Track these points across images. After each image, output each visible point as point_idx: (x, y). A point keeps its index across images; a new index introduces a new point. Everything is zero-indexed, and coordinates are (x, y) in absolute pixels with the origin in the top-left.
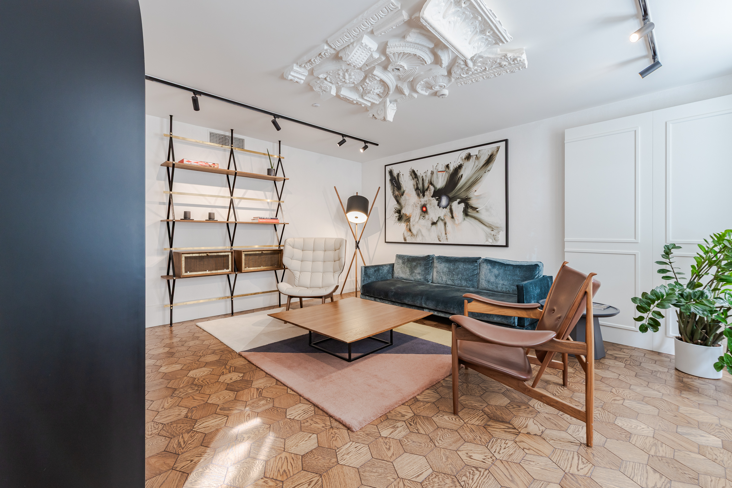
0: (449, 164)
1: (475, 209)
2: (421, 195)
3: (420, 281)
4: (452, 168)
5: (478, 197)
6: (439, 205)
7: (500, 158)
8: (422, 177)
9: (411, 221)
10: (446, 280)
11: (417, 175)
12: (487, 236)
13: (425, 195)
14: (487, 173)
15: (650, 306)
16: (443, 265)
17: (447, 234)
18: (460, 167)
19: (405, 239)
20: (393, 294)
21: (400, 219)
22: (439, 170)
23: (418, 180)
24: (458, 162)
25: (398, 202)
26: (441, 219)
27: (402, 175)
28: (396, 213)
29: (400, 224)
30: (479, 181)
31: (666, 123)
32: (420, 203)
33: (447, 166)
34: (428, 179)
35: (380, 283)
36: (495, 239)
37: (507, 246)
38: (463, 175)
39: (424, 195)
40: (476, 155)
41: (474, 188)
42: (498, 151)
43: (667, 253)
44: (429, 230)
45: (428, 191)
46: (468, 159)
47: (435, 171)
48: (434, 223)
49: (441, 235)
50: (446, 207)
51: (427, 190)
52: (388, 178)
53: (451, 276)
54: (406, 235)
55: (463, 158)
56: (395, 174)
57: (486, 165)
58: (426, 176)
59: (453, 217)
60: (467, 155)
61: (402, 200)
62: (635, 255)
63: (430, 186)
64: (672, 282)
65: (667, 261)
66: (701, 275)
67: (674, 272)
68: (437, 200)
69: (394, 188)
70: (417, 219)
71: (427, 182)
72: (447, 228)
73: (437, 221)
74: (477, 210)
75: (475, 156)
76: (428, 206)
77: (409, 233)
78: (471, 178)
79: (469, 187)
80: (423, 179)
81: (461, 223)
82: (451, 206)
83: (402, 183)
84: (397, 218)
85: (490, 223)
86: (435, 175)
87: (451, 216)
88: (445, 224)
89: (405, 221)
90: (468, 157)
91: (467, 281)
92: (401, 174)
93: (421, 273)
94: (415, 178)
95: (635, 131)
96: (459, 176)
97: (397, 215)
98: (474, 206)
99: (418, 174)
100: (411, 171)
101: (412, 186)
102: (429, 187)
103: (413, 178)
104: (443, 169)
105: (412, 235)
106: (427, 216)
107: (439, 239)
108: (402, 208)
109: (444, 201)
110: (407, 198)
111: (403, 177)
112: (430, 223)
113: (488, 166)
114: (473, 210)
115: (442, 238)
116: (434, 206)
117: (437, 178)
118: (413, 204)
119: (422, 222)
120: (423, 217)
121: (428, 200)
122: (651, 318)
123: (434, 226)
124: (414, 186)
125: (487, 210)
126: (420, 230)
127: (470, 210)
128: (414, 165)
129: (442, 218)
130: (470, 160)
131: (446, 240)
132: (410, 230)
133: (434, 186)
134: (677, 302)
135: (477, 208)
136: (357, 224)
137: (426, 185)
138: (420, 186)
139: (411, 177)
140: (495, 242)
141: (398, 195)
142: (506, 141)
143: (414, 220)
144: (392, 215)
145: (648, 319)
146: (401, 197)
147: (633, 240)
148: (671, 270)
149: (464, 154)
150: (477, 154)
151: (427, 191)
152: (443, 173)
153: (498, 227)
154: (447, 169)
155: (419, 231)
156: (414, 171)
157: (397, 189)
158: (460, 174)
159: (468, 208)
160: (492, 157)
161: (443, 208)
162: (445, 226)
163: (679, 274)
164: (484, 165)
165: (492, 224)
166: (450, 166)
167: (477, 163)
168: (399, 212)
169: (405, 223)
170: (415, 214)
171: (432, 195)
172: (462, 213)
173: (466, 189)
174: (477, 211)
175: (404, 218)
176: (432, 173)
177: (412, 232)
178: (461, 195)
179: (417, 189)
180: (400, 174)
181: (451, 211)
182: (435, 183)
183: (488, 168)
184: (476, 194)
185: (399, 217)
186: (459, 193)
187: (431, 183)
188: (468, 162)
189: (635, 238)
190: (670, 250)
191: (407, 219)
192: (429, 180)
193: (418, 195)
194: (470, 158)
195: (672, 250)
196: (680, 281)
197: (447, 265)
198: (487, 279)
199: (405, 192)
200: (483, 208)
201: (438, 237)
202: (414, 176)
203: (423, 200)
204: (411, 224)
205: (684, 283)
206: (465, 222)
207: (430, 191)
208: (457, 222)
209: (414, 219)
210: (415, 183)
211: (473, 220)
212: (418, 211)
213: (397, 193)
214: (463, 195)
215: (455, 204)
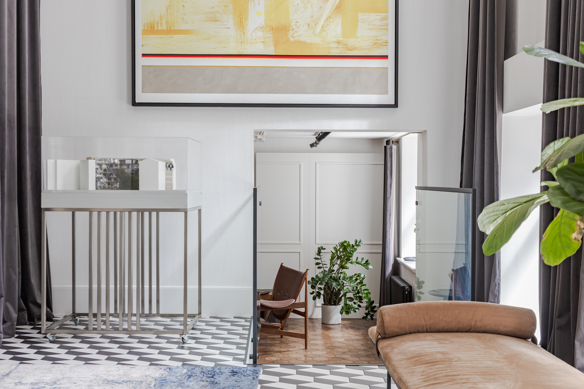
15: (316, 285)
31: (316, 164)
43: (319, 253)
62: (300, 253)
64: (322, 270)
65: (319, 257)
66: (334, 265)
67: (322, 264)
95: (300, 164)
122: (317, 292)
134: (327, 281)
145: (316, 292)
147: (298, 242)
148: (321, 263)
163: (325, 264)
189: (300, 241)
190: (320, 250)
195: (322, 251)
196: (325, 269)
205: (327, 269)
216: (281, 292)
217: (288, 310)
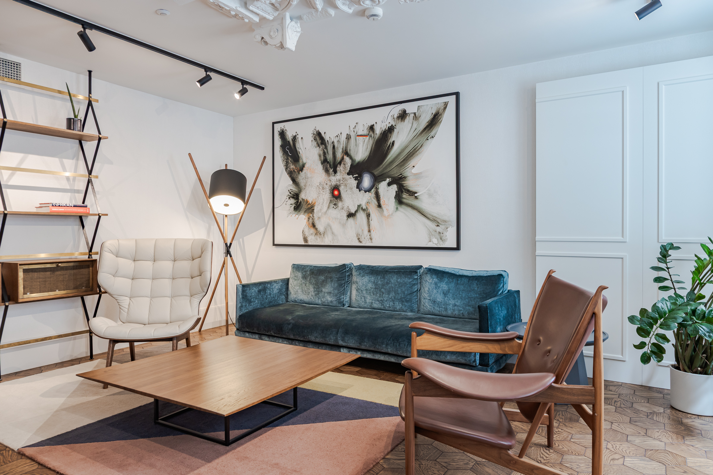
0: (374, 125)
1: (412, 193)
2: (331, 171)
3: (331, 304)
4: (378, 131)
5: (418, 176)
6: (358, 187)
7: (449, 117)
8: (333, 142)
9: (315, 211)
10: (371, 301)
11: (324, 140)
12: (430, 235)
13: (338, 172)
14: (430, 140)
15: (651, 327)
16: (366, 279)
17: (372, 231)
18: (391, 129)
19: (305, 240)
20: (290, 327)
21: (297, 207)
22: (359, 134)
23: (326, 147)
24: (387, 123)
25: (294, 180)
26: (362, 208)
27: (300, 139)
28: (291, 199)
29: (297, 216)
30: (418, 152)
31: (658, 84)
32: (329, 184)
33: (372, 128)
34: (341, 147)
35: (268, 310)
36: (441, 239)
37: (458, 248)
38: (395, 142)
39: (335, 172)
40: (415, 114)
41: (412, 162)
42: (445, 108)
43: (664, 255)
44: (344, 225)
45: (342, 165)
46: (402, 119)
47: (353, 135)
48: (351, 215)
49: (363, 233)
50: (369, 190)
51: (340, 163)
52: (278, 142)
53: (378, 295)
54: (307, 234)
55: (396, 116)
56: (289, 136)
57: (429, 128)
58: (338, 141)
59: (379, 206)
60: (400, 112)
61: (301, 178)
62: (622, 258)
63: (345, 157)
64: (671, 293)
65: (663, 266)
66: (702, 283)
67: (672, 280)
68: (355, 180)
69: (288, 159)
70: (325, 208)
71: (341, 150)
72: (372, 223)
73: (356, 212)
74: (416, 195)
75: (413, 115)
76: (342, 189)
77: (312, 230)
78: (406, 147)
79: (404, 160)
80: (334, 147)
81: (392, 214)
82: (377, 189)
83: (300, 151)
84: (293, 207)
85: (435, 215)
86: (352, 140)
87: (377, 203)
88: (368, 216)
89: (305, 212)
90: (403, 116)
91: (403, 301)
92: (299, 137)
93: (332, 292)
94: (322, 144)
95: (623, 92)
96: (389, 144)
97: (293, 201)
98: (411, 189)
99: (327, 138)
100: (315, 132)
101: (317, 157)
102: (343, 159)
103: (317, 143)
104: (366, 132)
105: (317, 233)
106: (340, 204)
107: (359, 239)
108: (300, 191)
109: (367, 181)
110: (309, 175)
111: (302, 142)
112: (345, 214)
113: (431, 130)
114: (410, 195)
115: (363, 237)
116: (351, 189)
117: (356, 145)
118: (318, 184)
119: (333, 212)
120: (335, 204)
121: (342, 179)
122: (654, 344)
123: (351, 220)
124: (320, 156)
125: (430, 195)
126: (329, 225)
127: (405, 195)
128: (321, 124)
129: (364, 207)
130: (406, 120)
131: (370, 240)
132: (314, 226)
133: (351, 158)
134: (683, 321)
135: (416, 193)
136: (226, 216)
137: (339, 155)
138: (330, 157)
139: (316, 143)
140: (441, 243)
141: (294, 171)
142: (457, 94)
143: (321, 210)
144: (285, 202)
145: (650, 345)
146: (299, 173)
147: (620, 238)
148: (669, 277)
149: (396, 110)
150: (416, 111)
151: (340, 165)
152: (364, 137)
153: (445, 221)
154: (371, 133)
155: (328, 227)
156: (319, 134)
157: (292, 161)
158: (391, 141)
159: (402, 192)
160: (437, 117)
161: (365, 192)
162: (368, 219)
163: (678, 282)
164: (425, 129)
165: (437, 216)
166: (375, 127)
167: (415, 125)
168: (296, 196)
169: (306, 214)
170: (322, 200)
171: (348, 171)
172: (394, 200)
173: (399, 164)
174: (416, 198)
175: (305, 207)
176: (348, 137)
177: (316, 229)
178: (392, 173)
179: (325, 162)
180: (297, 136)
181: (378, 197)
182: (352, 153)
183: (432, 134)
184: (414, 171)
185: (297, 204)
186: (388, 170)
187: (346, 153)
188: (403, 122)
189: (623, 237)
190: (667, 251)
191: (309, 209)
192: (343, 149)
193: (327, 171)
194: (406, 117)
195: (670, 252)
196: (679, 292)
197: (373, 278)
198: (431, 298)
199: (306, 166)
200: (425, 193)
201: (357, 236)
202: (319, 142)
203: (334, 179)
204: (315, 215)
205: (684, 293)
206: (398, 213)
207: (344, 164)
208: (386, 213)
209: (319, 207)
210: (322, 152)
211: (409, 210)
212: (327, 196)
213: (292, 167)
214: (396, 173)
215: (383, 186)
216: (541, 338)
217: (538, 404)
